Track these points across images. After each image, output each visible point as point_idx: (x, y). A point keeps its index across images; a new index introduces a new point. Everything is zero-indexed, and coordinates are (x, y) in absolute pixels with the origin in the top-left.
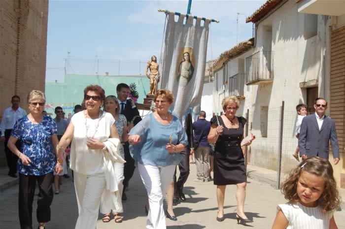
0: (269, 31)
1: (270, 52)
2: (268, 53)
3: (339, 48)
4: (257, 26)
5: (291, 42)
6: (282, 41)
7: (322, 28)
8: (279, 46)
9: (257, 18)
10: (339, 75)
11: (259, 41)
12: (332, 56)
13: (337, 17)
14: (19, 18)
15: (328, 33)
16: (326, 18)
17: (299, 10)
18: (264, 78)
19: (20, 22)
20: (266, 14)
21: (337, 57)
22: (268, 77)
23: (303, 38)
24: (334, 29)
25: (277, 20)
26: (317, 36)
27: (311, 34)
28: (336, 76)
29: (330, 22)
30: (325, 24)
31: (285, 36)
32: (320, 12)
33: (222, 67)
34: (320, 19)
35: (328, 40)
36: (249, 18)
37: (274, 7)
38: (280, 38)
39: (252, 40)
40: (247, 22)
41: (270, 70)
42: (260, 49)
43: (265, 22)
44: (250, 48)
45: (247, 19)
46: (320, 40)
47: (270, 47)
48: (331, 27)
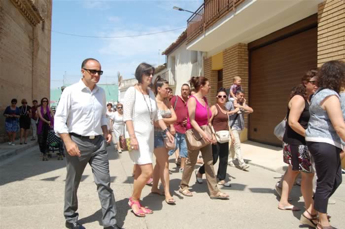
0: (174, 59)
1: (174, 70)
2: (173, 71)
3: (208, 68)
4: (167, 57)
5: (185, 65)
6: (180, 65)
7: (200, 58)
8: (179, 67)
9: (168, 52)
11: (169, 65)
12: (204, 73)
13: (207, 52)
14: (33, 53)
15: (203, 60)
16: (201, 53)
17: (187, 48)
18: (172, 84)
19: (33, 55)
20: (172, 50)
21: (207, 73)
22: (173, 84)
23: (190, 63)
24: (205, 58)
25: (177, 53)
26: (197, 62)
27: (195, 61)
29: (203, 54)
30: (201, 56)
31: (182, 62)
32: (199, 50)
34: (199, 54)
35: (203, 64)
36: (164, 52)
37: (176, 47)
38: (179, 63)
39: (165, 64)
40: (162, 54)
41: (174, 80)
42: (169, 69)
43: (172, 55)
44: (164, 68)
46: (199, 64)
47: (175, 68)
48: (204, 57)
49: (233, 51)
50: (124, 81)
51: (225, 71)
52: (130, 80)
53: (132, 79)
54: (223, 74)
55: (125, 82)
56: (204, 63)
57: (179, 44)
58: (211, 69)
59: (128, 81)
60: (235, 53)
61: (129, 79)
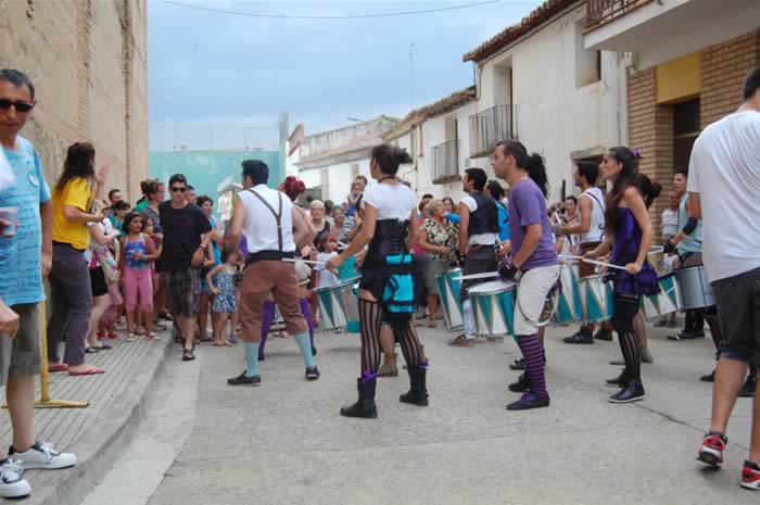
1: (511, 106)
3: (643, 100)
4: (480, 69)
7: (612, 70)
9: (482, 55)
10: (644, 139)
11: (487, 92)
12: (630, 112)
16: (620, 55)
20: (501, 47)
21: (640, 113)
24: (632, 72)
26: (602, 81)
27: (590, 79)
28: (640, 140)
29: (626, 60)
30: (618, 65)
33: (409, 131)
34: (607, 60)
35: (623, 89)
36: (469, 55)
37: (515, 38)
39: (474, 88)
40: (465, 61)
44: (468, 100)
45: (465, 56)
46: (607, 88)
48: (628, 69)
49: (739, 53)
50: (310, 137)
51: (708, 107)
52: (328, 134)
53: (331, 132)
54: (702, 115)
55: (313, 139)
56: (629, 85)
57: (530, 29)
58: (655, 100)
59: (321, 138)
60: (746, 57)
61: (324, 133)
